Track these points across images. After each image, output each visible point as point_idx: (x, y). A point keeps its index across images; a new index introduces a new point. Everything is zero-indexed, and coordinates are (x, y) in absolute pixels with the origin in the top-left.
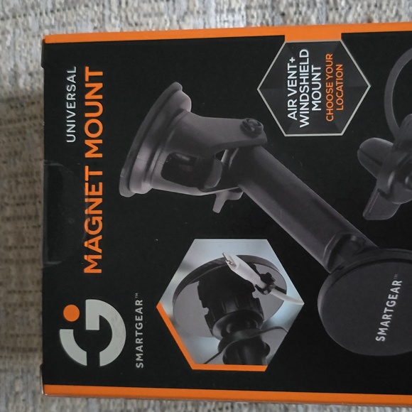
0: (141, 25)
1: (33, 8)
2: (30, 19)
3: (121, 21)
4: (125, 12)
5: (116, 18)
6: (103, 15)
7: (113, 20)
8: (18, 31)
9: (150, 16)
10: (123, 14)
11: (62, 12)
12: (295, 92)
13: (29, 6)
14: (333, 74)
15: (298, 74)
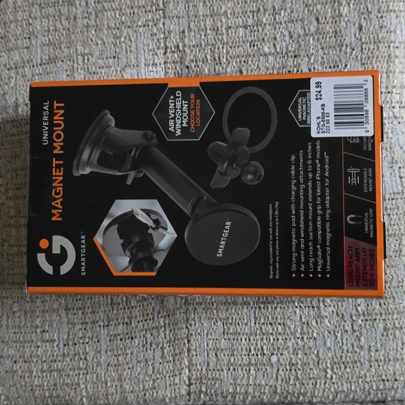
0: (97, 73)
1: (28, 62)
2: (26, 69)
3: (84, 71)
4: (87, 64)
5: (81, 69)
6: (73, 67)
7: (79, 71)
8: (18, 77)
9: (103, 68)
10: (86, 66)
11: (47, 65)
12: (173, 115)
13: (26, 61)
14: (195, 106)
15: (175, 106)
